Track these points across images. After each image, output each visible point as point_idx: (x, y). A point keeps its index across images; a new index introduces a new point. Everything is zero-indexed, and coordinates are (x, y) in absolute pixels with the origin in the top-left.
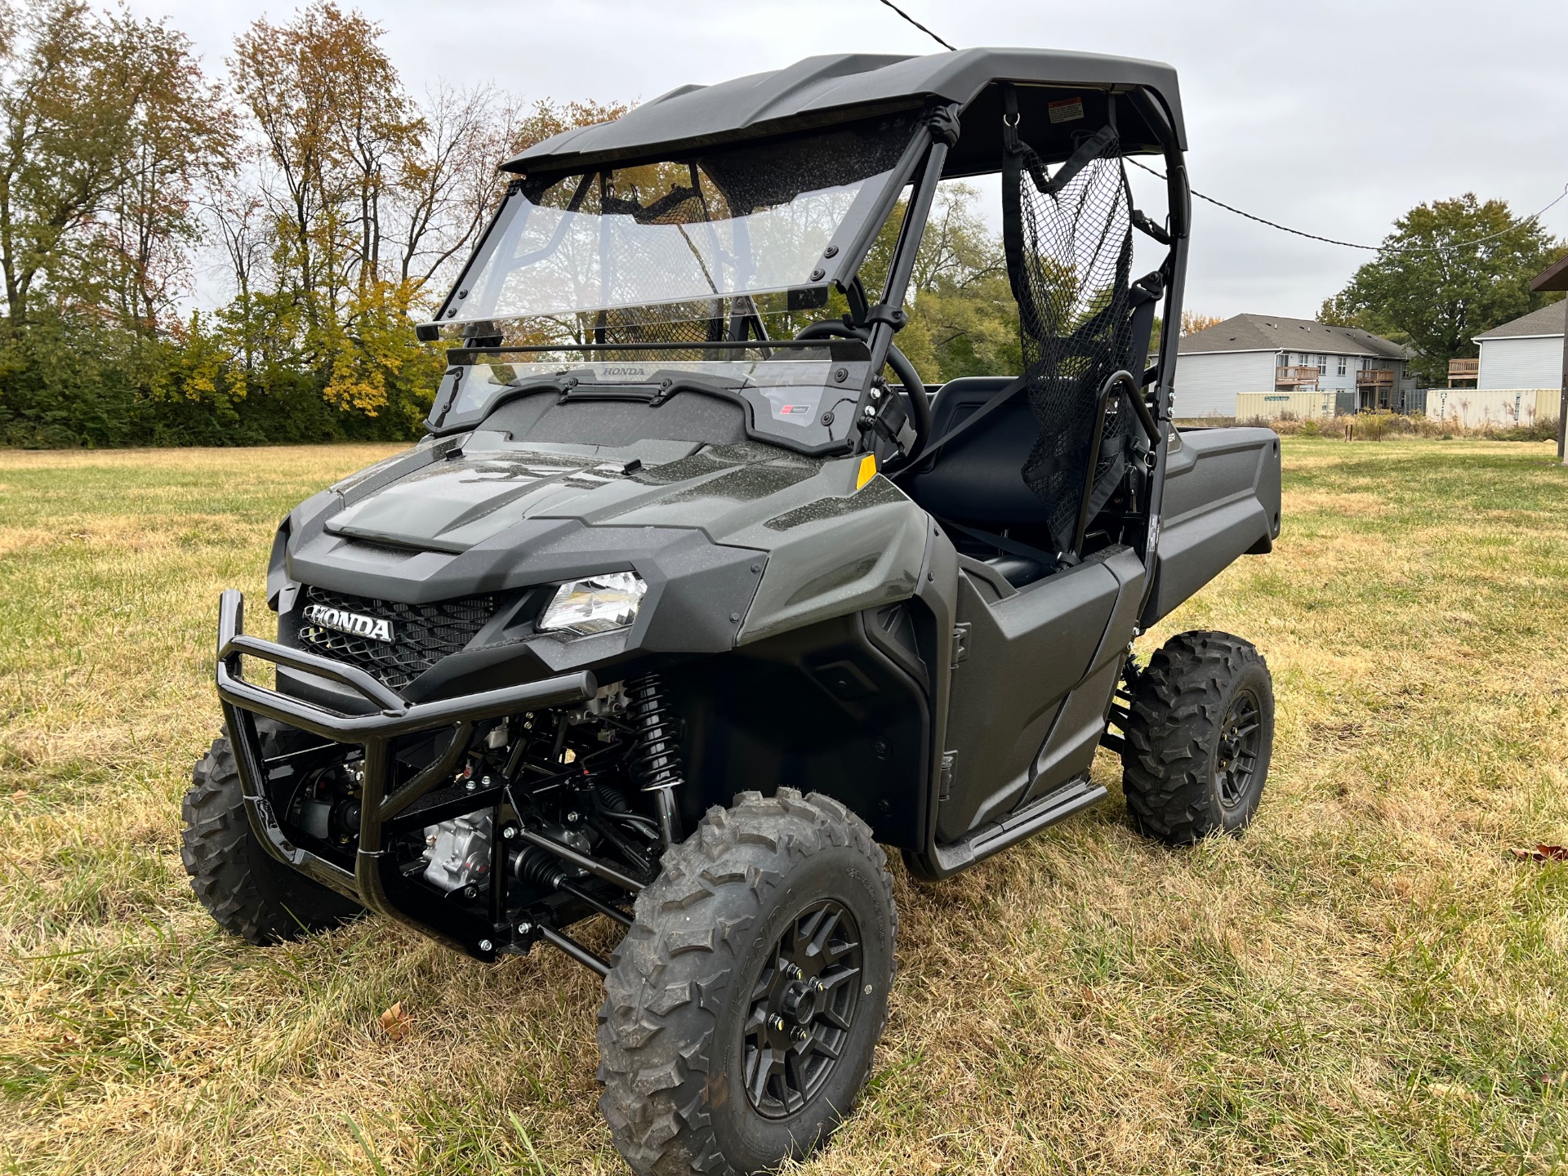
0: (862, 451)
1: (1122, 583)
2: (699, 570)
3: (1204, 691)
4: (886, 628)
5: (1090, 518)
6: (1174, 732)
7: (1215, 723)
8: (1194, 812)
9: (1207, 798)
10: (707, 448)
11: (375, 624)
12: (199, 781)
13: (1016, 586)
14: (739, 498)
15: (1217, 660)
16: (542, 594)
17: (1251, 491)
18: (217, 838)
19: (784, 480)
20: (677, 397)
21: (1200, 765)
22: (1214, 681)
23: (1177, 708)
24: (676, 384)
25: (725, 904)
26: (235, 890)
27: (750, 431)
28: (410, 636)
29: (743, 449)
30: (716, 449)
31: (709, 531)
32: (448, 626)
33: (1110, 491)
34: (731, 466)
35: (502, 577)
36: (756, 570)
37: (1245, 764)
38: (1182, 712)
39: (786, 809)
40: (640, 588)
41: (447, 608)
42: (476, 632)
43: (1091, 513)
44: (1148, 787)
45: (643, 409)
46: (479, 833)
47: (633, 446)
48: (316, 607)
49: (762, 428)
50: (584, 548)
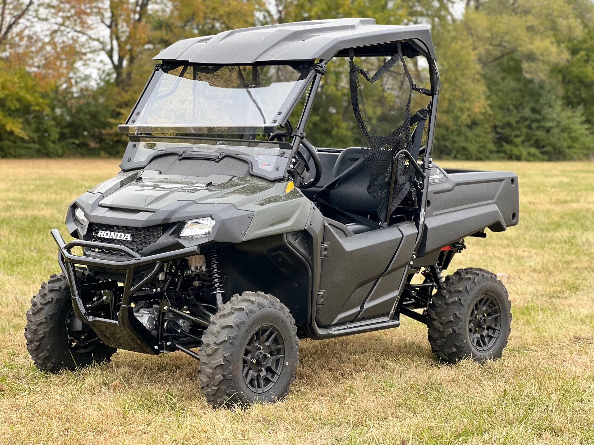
0: (288, 180)
1: (405, 235)
2: (231, 217)
3: (461, 291)
4: (295, 240)
5: (393, 209)
6: (447, 309)
7: (466, 306)
8: (456, 347)
9: (463, 341)
10: (235, 178)
11: (125, 235)
12: (34, 305)
13: (355, 234)
14: (246, 195)
15: (470, 279)
16: (181, 224)
17: (493, 201)
18: (43, 326)
19: (262, 189)
20: (225, 159)
21: (458, 324)
22: (466, 287)
23: (449, 299)
24: (224, 154)
25: (238, 316)
26: (48, 347)
27: (251, 172)
28: (137, 238)
29: (249, 178)
30: (239, 178)
31: (235, 205)
32: (150, 235)
33: (402, 197)
34: (243, 184)
35: (170, 219)
36: (251, 218)
37: (494, 333)
38: (451, 300)
39: (258, 295)
40: (213, 222)
41: (150, 230)
42: (159, 237)
43: (394, 207)
44: (436, 336)
45: (213, 163)
46: (151, 315)
47: (209, 177)
48: (100, 231)
49: (255, 171)
50: (195, 210)
